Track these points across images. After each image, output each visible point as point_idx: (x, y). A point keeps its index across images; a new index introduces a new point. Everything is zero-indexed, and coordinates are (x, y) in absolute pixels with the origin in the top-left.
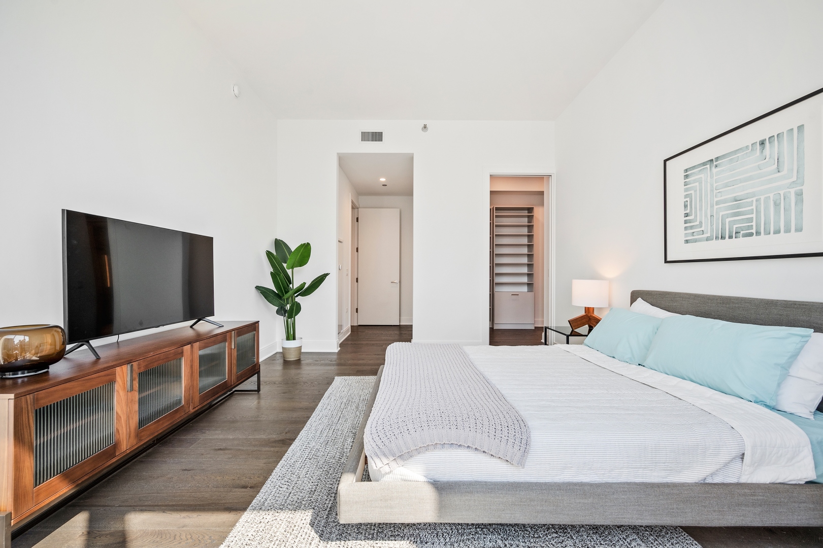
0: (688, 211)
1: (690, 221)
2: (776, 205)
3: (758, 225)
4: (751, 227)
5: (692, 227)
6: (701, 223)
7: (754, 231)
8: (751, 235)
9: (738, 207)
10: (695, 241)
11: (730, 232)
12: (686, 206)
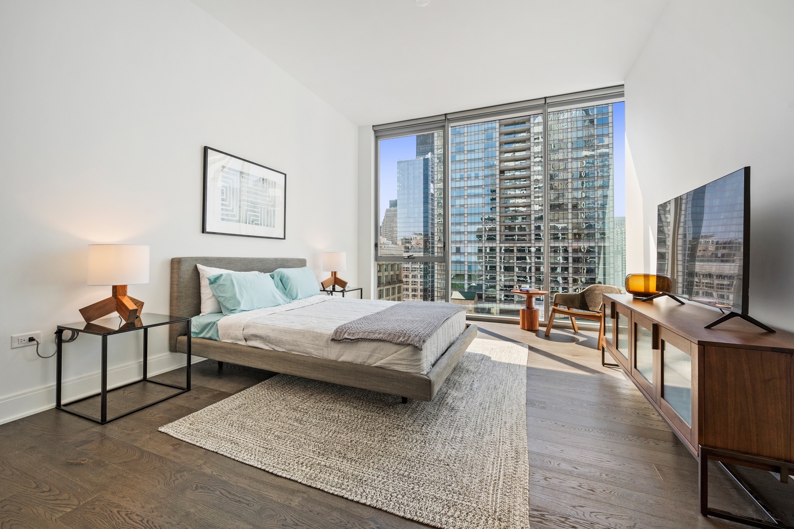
0: (224, 197)
1: (225, 205)
2: (268, 213)
3: (261, 220)
4: (258, 220)
5: (227, 210)
6: (233, 209)
7: (259, 223)
8: (258, 224)
9: (254, 207)
10: (229, 220)
11: (249, 221)
12: (223, 193)
